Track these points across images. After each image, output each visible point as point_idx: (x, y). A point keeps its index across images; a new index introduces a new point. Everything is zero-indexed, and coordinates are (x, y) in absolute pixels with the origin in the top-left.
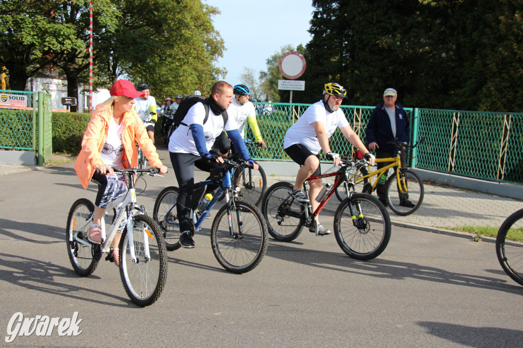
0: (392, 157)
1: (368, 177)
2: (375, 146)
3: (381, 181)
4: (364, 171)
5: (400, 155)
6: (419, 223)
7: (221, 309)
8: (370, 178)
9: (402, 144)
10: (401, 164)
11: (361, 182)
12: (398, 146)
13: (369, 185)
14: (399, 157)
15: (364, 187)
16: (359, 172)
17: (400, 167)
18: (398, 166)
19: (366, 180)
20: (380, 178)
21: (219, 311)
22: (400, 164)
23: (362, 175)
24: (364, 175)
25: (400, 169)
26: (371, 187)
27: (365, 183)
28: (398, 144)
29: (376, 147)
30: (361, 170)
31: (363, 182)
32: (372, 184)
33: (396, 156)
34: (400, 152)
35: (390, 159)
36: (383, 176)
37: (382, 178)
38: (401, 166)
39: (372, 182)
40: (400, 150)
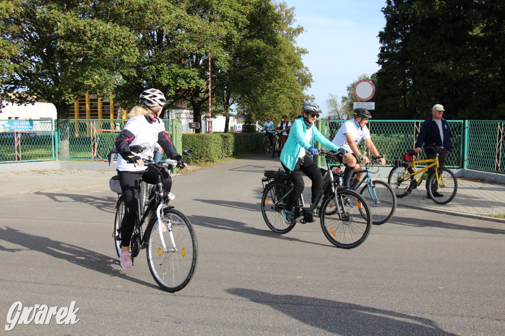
0: (432, 159)
1: (414, 175)
2: (419, 150)
3: (424, 178)
4: (411, 171)
5: (438, 156)
6: (467, 212)
7: (302, 274)
8: (416, 175)
11: (408, 179)
13: (415, 181)
14: (437, 158)
15: (411, 183)
16: (407, 172)
17: (438, 166)
18: (437, 166)
19: (412, 177)
20: (423, 175)
21: (301, 275)
22: (438, 164)
23: (409, 174)
25: (438, 168)
26: (416, 183)
28: (436, 149)
30: (408, 170)
31: (410, 179)
32: (417, 181)
33: (435, 158)
34: (438, 154)
36: (425, 173)
37: (425, 175)
39: (417, 178)
40: (438, 153)
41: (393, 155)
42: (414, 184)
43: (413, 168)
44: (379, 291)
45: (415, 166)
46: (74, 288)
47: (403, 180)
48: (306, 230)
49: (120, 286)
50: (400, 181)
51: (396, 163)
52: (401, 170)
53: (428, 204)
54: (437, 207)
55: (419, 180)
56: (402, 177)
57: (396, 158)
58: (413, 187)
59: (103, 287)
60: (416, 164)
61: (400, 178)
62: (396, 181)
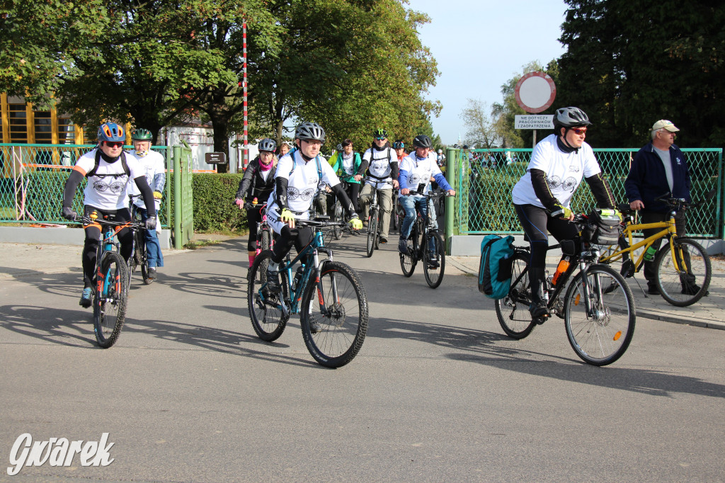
0: (664, 221)
1: (628, 252)
2: (639, 206)
3: (648, 256)
4: (623, 244)
7: (422, 438)
8: (632, 252)
9: (678, 201)
10: (677, 230)
11: (619, 258)
12: (670, 205)
13: (631, 262)
14: (673, 220)
15: (623, 266)
17: (675, 235)
18: (672, 233)
19: (625, 255)
20: (646, 252)
21: (420, 441)
22: (674, 230)
23: (619, 249)
24: (622, 249)
25: (675, 239)
26: (633, 266)
27: (624, 260)
29: (641, 207)
31: (621, 260)
32: (635, 262)
33: (669, 219)
34: (674, 213)
35: (661, 224)
36: (650, 248)
37: (649, 252)
38: (677, 234)
39: (635, 257)
40: (674, 210)
42: (629, 268)
43: (627, 239)
45: (631, 234)
47: (608, 261)
48: (428, 356)
53: (656, 305)
54: (674, 312)
55: (638, 262)
56: (606, 256)
58: (627, 273)
60: (633, 231)
61: (603, 257)
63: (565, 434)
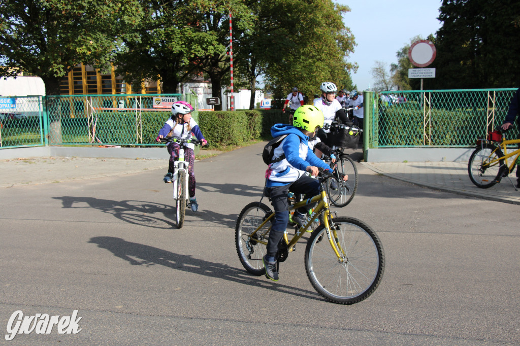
1: (504, 159)
4: (500, 154)
8: (507, 159)
11: (496, 164)
13: (506, 166)
15: (500, 170)
16: (494, 155)
19: (501, 162)
20: (517, 159)
24: (499, 157)
26: (507, 169)
27: (500, 165)
30: (496, 152)
39: (509, 163)
41: (476, 133)
42: (505, 171)
43: (502, 150)
44: (458, 311)
45: (505, 147)
46: (61, 310)
47: (488, 166)
49: (120, 307)
50: (484, 167)
51: (478, 143)
52: (486, 152)
55: (511, 167)
56: (487, 162)
57: (480, 138)
58: (503, 174)
59: (98, 308)
60: (507, 145)
61: (485, 163)
62: (480, 167)
63: (454, 284)
